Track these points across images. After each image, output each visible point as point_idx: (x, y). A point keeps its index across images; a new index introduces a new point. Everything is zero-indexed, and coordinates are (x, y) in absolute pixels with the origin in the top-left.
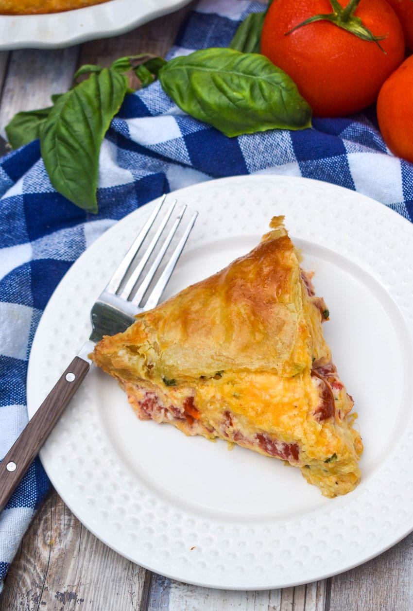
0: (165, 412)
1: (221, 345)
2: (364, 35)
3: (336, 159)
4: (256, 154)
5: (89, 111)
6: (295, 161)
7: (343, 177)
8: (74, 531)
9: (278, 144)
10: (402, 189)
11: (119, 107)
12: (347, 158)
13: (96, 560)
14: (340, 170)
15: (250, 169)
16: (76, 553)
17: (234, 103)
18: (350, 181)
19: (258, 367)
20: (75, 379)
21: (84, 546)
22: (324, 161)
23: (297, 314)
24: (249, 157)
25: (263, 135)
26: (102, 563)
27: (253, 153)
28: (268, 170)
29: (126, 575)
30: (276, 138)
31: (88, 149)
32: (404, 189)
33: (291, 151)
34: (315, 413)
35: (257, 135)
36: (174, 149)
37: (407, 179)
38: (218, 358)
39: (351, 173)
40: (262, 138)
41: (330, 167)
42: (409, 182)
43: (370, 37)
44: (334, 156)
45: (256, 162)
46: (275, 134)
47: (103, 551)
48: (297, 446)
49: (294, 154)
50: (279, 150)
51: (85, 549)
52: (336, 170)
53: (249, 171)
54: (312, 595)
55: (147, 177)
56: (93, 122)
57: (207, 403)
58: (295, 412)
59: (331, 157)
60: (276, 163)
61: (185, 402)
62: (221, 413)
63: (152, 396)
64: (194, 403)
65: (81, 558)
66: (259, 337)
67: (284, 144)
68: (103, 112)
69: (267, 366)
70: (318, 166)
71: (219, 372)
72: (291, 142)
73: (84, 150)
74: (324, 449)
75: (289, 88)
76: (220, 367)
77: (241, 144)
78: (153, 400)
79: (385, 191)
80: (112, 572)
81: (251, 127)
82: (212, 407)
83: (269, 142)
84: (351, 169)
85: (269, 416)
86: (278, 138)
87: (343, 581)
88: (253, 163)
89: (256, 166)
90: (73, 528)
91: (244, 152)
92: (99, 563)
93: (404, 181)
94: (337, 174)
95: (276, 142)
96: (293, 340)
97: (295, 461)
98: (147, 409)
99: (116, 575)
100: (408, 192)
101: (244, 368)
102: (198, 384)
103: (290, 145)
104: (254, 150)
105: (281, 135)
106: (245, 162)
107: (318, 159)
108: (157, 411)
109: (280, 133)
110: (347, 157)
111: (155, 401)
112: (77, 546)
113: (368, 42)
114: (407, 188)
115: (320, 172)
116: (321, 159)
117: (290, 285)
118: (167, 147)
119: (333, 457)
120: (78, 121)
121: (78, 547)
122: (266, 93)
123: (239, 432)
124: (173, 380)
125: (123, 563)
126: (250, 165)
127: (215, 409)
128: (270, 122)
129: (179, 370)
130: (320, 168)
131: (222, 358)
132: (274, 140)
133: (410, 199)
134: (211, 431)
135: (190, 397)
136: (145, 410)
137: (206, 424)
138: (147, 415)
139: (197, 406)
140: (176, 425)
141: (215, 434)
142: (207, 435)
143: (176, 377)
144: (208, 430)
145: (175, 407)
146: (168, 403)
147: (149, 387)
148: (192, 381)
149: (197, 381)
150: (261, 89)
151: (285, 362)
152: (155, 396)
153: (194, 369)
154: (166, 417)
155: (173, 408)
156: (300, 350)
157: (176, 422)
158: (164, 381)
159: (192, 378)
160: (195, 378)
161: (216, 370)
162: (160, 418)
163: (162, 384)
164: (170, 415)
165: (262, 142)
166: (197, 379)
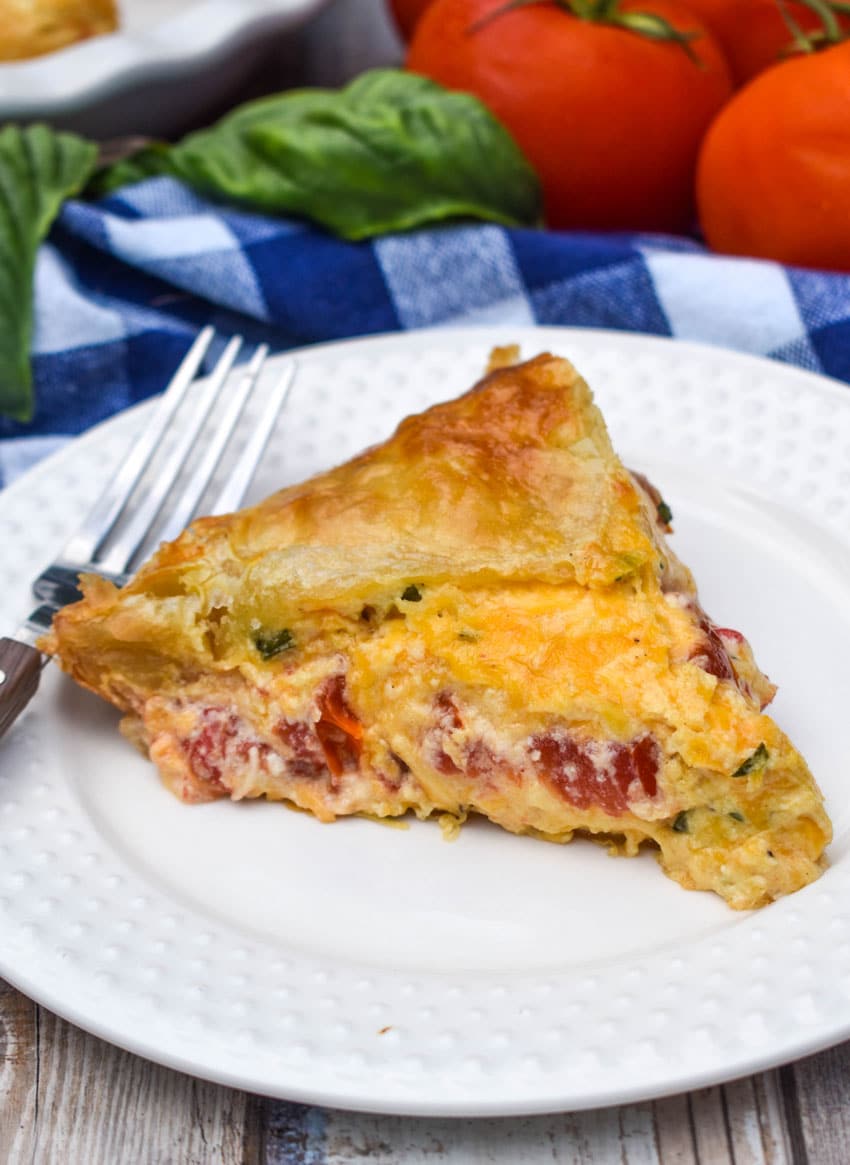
0: (260, 756)
1: (409, 533)
3: (619, 272)
8: (16, 1070)
9: (474, 254)
12: (647, 268)
13: (90, 1128)
14: (631, 297)
16: (26, 1116)
17: (365, 140)
20: (6, 679)
21: (49, 1099)
23: (601, 461)
26: (110, 1133)
27: (414, 283)
29: (185, 1152)
33: (509, 267)
34: (690, 658)
38: (407, 555)
39: (659, 302)
40: (434, 242)
41: (606, 293)
44: (615, 267)
47: (109, 1106)
48: (653, 744)
49: (516, 274)
50: (477, 268)
51: (55, 1106)
52: (621, 300)
54: (749, 1147)
57: (386, 681)
58: (638, 650)
59: (608, 268)
60: (471, 305)
61: (320, 692)
62: (425, 701)
63: (223, 717)
64: (346, 694)
65: (45, 1128)
67: (490, 253)
69: (541, 562)
70: (578, 295)
71: (413, 585)
72: (507, 246)
74: (729, 736)
76: (415, 570)
77: (384, 259)
78: (226, 725)
80: (141, 1150)
82: (400, 689)
84: (660, 292)
85: (565, 672)
87: (830, 1107)
89: (423, 316)
90: (14, 1062)
91: (391, 278)
92: (100, 1134)
95: (469, 250)
96: (603, 507)
97: (647, 799)
98: (209, 752)
99: (155, 1157)
100: (809, 312)
102: (355, 635)
104: (417, 274)
106: (395, 304)
107: (575, 277)
108: (238, 758)
110: (646, 265)
111: (231, 729)
112: (28, 1100)
115: (581, 312)
116: (582, 276)
117: (572, 406)
119: (757, 754)
121: (34, 1104)
122: (440, 123)
123: (479, 743)
124: (286, 631)
125: (171, 1129)
126: (407, 312)
127: (411, 692)
129: (302, 590)
130: (583, 299)
131: (417, 556)
132: (464, 247)
134: (394, 788)
135: (334, 676)
136: (203, 758)
137: (380, 759)
138: (208, 776)
139: (356, 700)
140: (293, 796)
141: (407, 792)
142: (382, 804)
143: (294, 620)
144: (386, 785)
145: (291, 722)
146: (271, 717)
147: (214, 691)
148: (337, 627)
149: (351, 628)
150: (426, 116)
151: (590, 547)
152: (229, 714)
153: (344, 578)
154: (262, 772)
155: (285, 728)
156: (624, 528)
157: (293, 784)
158: (259, 644)
159: (340, 615)
160: (348, 618)
161: (407, 574)
162: (245, 777)
163: (251, 660)
164: (276, 763)
165: (434, 254)
166: (353, 621)
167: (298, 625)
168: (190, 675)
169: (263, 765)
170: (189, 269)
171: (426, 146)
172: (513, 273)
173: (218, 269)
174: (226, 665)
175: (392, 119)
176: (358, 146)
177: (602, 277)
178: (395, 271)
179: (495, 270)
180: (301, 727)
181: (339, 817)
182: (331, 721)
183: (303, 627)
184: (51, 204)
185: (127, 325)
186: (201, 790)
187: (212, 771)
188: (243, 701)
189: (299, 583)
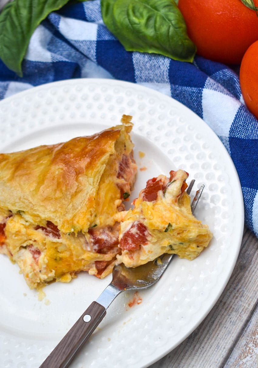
2: (248, 4)
3: (195, 90)
4: (144, 70)
5: (36, 2)
6: (168, 83)
7: (197, 105)
9: (159, 66)
10: (231, 127)
11: (60, 6)
12: (202, 92)
14: (196, 99)
15: (137, 79)
17: (132, 25)
18: (200, 110)
19: (47, 217)
22: (186, 89)
23: (92, 187)
24: (138, 70)
25: (151, 57)
27: (142, 68)
28: (149, 84)
30: (159, 62)
31: (25, 28)
32: (232, 127)
33: (167, 74)
35: (147, 55)
36: (86, 48)
37: (237, 120)
38: (24, 200)
39: (202, 104)
40: (150, 58)
41: (189, 95)
42: (237, 123)
43: (252, 6)
44: (194, 87)
45: (142, 76)
46: (160, 58)
49: (168, 77)
50: (159, 71)
52: (193, 99)
53: (136, 81)
55: (62, 62)
56: (35, 10)
59: (192, 87)
60: (155, 81)
64: (4, 229)
66: (58, 194)
67: (164, 68)
68: (46, 6)
69: (53, 218)
70: (182, 92)
71: (19, 211)
72: (169, 68)
73: (21, 28)
75: (177, 26)
76: (22, 207)
77: (134, 59)
79: (220, 124)
81: (142, 47)
83: (154, 63)
84: (203, 101)
86: (161, 62)
88: (140, 76)
89: (142, 79)
91: (135, 65)
93: (234, 121)
94: (193, 101)
95: (158, 64)
96: (81, 206)
100: (233, 130)
101: (37, 214)
103: (167, 69)
104: (143, 66)
105: (164, 60)
106: (135, 73)
107: (182, 86)
109: (164, 59)
110: (202, 90)
113: (249, 9)
114: (234, 127)
115: (183, 96)
116: (184, 86)
117: (97, 164)
118: (82, 45)
120: (25, 7)
122: (157, 25)
126: (138, 76)
128: (156, 48)
130: (183, 93)
131: (26, 201)
132: (158, 63)
133: (233, 136)
151: (66, 220)
156: (82, 215)
165: (149, 62)
179: (163, 73)
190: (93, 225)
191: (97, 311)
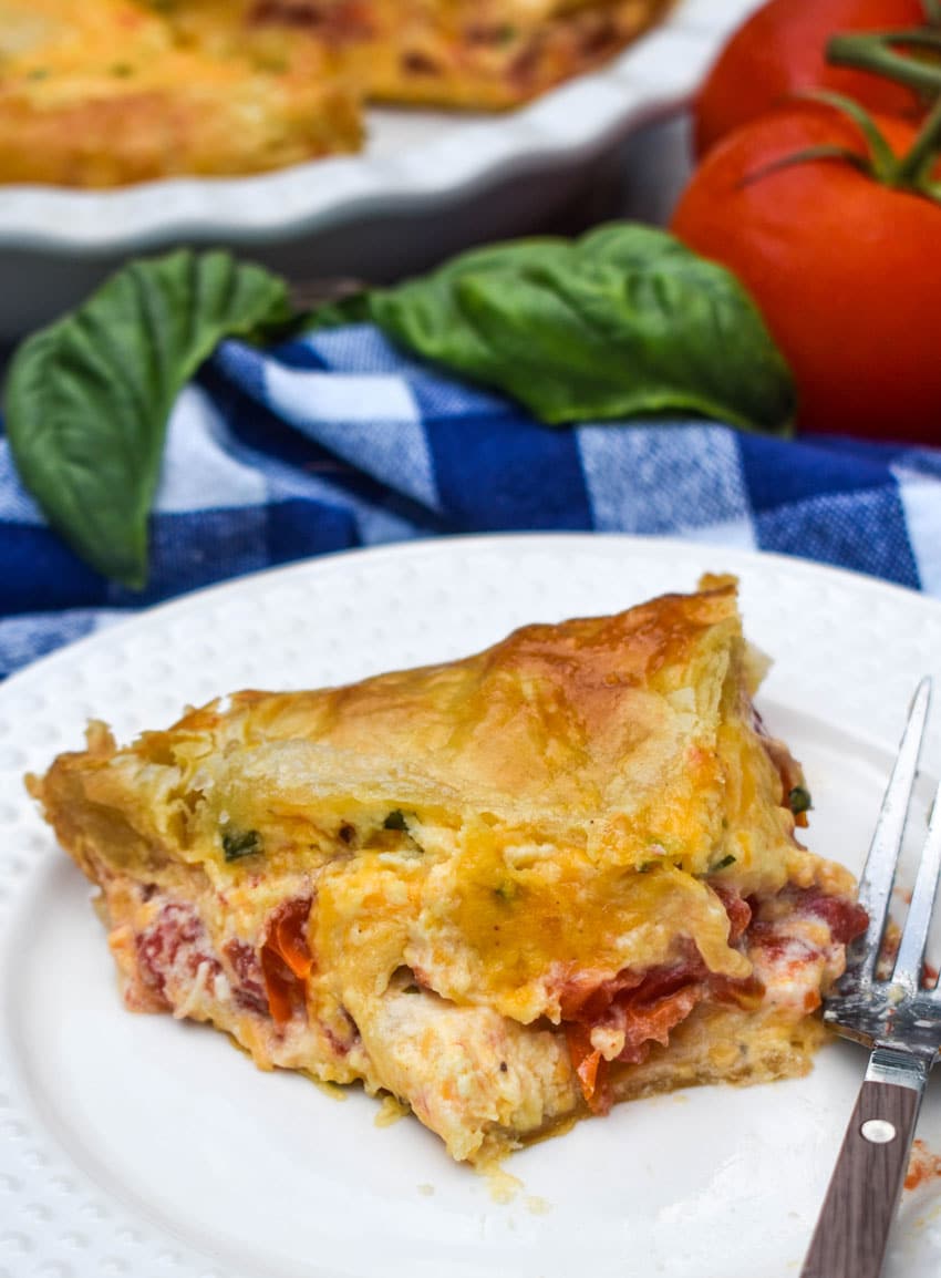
0: (209, 973)
1: (429, 752)
3: (866, 497)
4: (628, 495)
5: (158, 305)
7: (885, 549)
12: (899, 495)
14: (879, 529)
18: (906, 561)
22: (829, 505)
23: (693, 718)
24: (605, 498)
30: (691, 443)
31: (143, 387)
38: (411, 776)
39: (909, 538)
41: (846, 521)
44: (861, 490)
49: (742, 489)
52: (863, 531)
56: (167, 331)
57: (352, 923)
59: (851, 492)
60: (684, 522)
61: (274, 914)
63: (182, 918)
67: (716, 463)
68: (199, 316)
69: (557, 823)
70: (812, 519)
77: (586, 453)
78: (183, 926)
82: (368, 934)
83: (669, 457)
84: (911, 527)
86: (696, 442)
91: (592, 480)
94: (866, 540)
95: (690, 455)
98: (156, 954)
104: (624, 479)
108: (186, 969)
110: (898, 492)
111: (189, 933)
120: (121, 319)
122: (672, 296)
124: (254, 833)
129: (276, 789)
130: (817, 526)
131: (422, 780)
134: (342, 1050)
135: (294, 900)
136: (149, 960)
137: (328, 1012)
138: (152, 982)
139: (313, 936)
140: (236, 1030)
141: (354, 1058)
142: (326, 1066)
143: (262, 823)
144: (333, 1045)
145: (242, 943)
146: (226, 933)
147: (178, 883)
148: (310, 842)
149: (325, 845)
150: (658, 286)
151: (618, 819)
152: (190, 916)
153: (324, 784)
154: (206, 993)
155: (235, 949)
156: (677, 807)
157: (238, 1016)
158: (226, 841)
159: (315, 827)
160: (323, 833)
161: (392, 796)
162: (189, 994)
163: (215, 858)
164: (223, 985)
165: (648, 457)
166: (328, 838)
167: (266, 829)
168: (159, 861)
169: (209, 986)
170: (352, 437)
171: (650, 323)
172: (739, 489)
173: (387, 443)
174: (191, 857)
175: (616, 285)
176: (568, 313)
177: (844, 502)
178: (599, 472)
179: (718, 484)
180: (249, 952)
181: (276, 1068)
182: (276, 950)
183: (274, 833)
184: (206, 340)
185: (270, 489)
186: (144, 996)
187: (157, 976)
188: (206, 906)
189: (275, 781)
190: (719, 857)
191: (902, 1102)
